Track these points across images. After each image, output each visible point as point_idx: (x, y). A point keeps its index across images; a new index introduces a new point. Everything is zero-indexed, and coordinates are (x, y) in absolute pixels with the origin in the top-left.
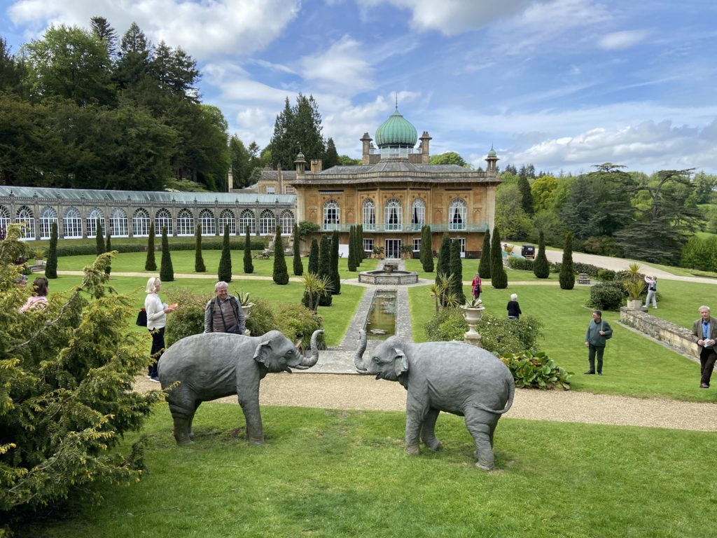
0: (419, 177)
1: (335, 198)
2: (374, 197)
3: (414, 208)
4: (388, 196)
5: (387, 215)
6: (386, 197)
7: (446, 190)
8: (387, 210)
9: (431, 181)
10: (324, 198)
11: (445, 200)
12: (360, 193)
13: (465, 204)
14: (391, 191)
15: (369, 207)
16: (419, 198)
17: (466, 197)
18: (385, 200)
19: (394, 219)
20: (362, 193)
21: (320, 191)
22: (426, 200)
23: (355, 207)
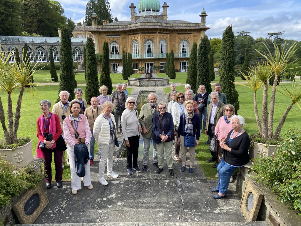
0: (163, 26)
1: (116, 39)
2: (138, 38)
3: (160, 44)
4: (146, 37)
5: (145, 49)
6: (144, 38)
7: (178, 34)
8: (145, 45)
9: (170, 28)
10: (109, 40)
11: (178, 40)
12: (130, 36)
13: (188, 42)
14: (147, 35)
15: (135, 44)
16: (163, 39)
17: (189, 38)
18: (144, 39)
19: (149, 51)
20: (131, 36)
21: (107, 35)
22: (167, 40)
23: (127, 45)
